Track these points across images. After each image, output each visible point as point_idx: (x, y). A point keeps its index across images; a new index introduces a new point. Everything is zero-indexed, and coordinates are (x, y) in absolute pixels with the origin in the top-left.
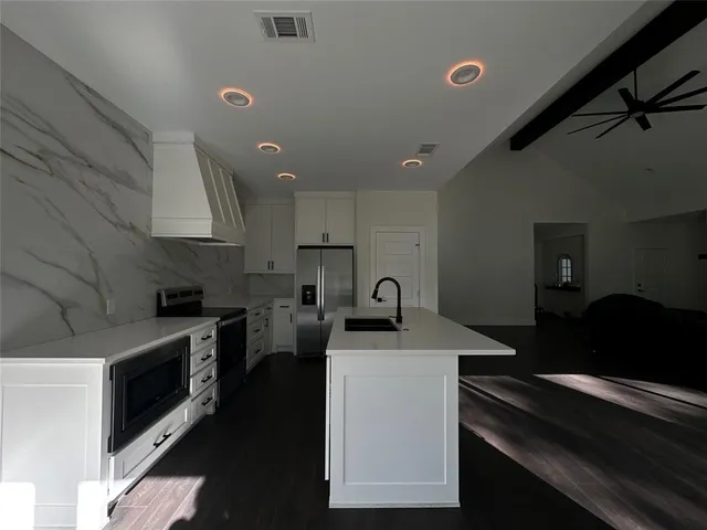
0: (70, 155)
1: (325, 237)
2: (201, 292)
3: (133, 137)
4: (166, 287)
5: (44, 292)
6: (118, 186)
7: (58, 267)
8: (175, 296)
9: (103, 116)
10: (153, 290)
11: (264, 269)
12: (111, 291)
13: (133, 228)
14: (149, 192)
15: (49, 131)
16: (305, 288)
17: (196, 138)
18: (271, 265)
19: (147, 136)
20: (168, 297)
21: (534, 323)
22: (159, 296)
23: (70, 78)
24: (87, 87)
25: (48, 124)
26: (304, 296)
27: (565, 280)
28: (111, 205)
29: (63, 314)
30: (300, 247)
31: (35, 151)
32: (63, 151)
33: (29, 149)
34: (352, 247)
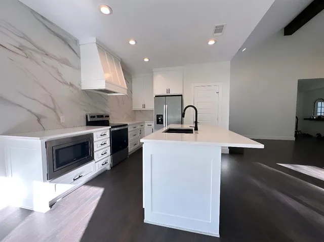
0: (36, 49)
1: (168, 91)
2: (108, 116)
3: (68, 42)
4: (90, 113)
5: (29, 110)
6: (63, 65)
7: (34, 99)
8: (94, 117)
9: (52, 31)
10: (84, 114)
11: (141, 108)
12: (62, 112)
13: (71, 85)
14: (79, 69)
15: (24, 37)
16: (158, 116)
17: (97, 40)
18: (144, 106)
19: (76, 41)
20: (91, 117)
21: (294, 139)
22: (87, 116)
23: (32, 11)
24: (42, 16)
25: (24, 34)
26: (158, 120)
27: (319, 114)
28: (60, 74)
29: (39, 121)
30: (156, 96)
31: (18, 46)
32: (31, 47)
33: (14, 45)
34: (181, 95)
